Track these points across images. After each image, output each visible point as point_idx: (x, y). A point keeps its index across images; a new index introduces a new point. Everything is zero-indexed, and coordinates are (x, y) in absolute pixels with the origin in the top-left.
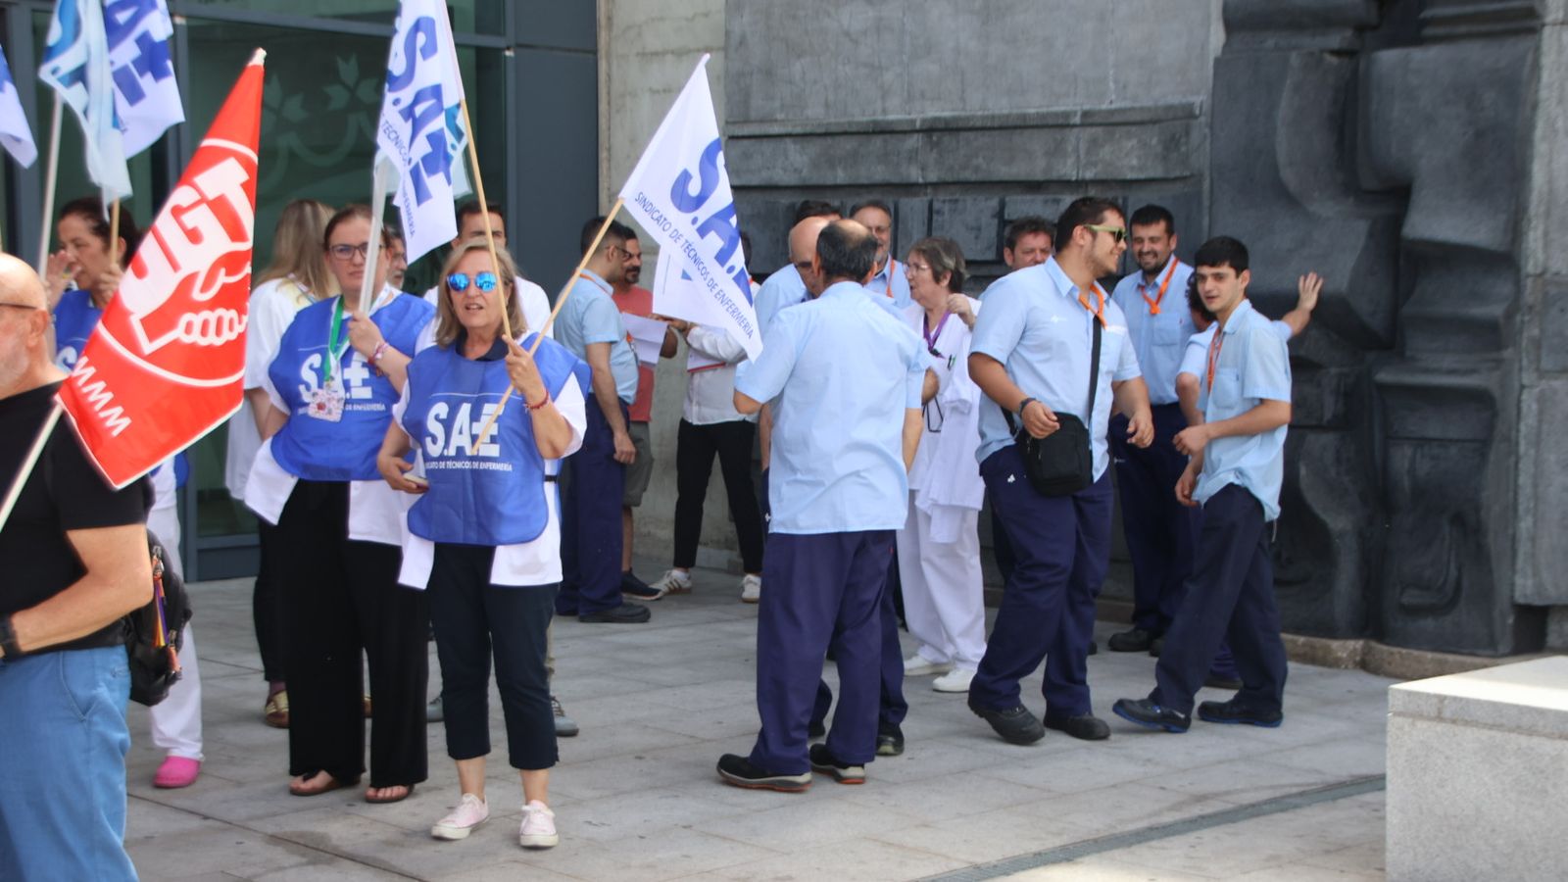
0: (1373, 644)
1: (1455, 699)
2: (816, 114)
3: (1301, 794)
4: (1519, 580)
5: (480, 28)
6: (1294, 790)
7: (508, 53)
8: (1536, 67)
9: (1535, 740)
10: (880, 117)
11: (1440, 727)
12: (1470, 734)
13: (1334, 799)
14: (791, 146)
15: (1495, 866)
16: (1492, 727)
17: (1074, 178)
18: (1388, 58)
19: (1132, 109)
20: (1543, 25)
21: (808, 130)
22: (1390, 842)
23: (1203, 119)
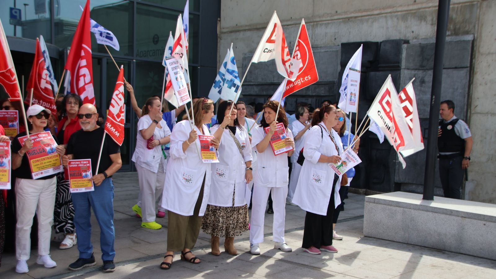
0: (368, 190)
1: (377, 199)
2: (260, 80)
3: (350, 218)
4: (396, 178)
5: (193, 63)
6: (349, 218)
7: (199, 67)
8: (400, 77)
9: (392, 207)
10: (273, 82)
11: (374, 204)
12: (380, 206)
13: (356, 219)
14: (255, 87)
15: (383, 231)
16: (384, 204)
17: (311, 95)
18: (372, 73)
19: (323, 82)
20: (401, 69)
21: (258, 84)
22: (364, 227)
23: (336, 84)
